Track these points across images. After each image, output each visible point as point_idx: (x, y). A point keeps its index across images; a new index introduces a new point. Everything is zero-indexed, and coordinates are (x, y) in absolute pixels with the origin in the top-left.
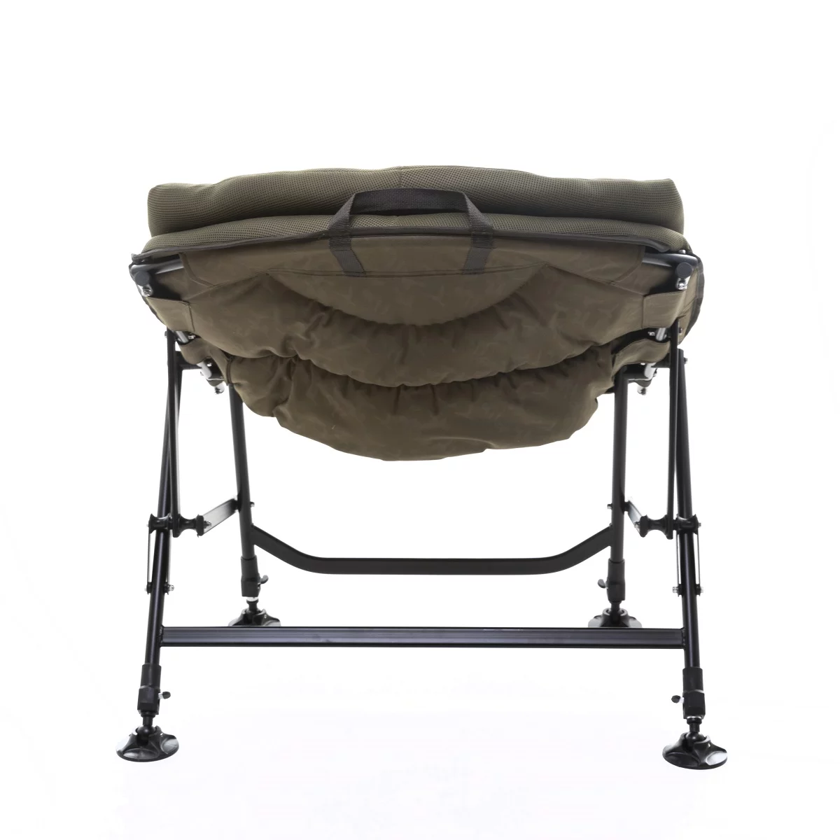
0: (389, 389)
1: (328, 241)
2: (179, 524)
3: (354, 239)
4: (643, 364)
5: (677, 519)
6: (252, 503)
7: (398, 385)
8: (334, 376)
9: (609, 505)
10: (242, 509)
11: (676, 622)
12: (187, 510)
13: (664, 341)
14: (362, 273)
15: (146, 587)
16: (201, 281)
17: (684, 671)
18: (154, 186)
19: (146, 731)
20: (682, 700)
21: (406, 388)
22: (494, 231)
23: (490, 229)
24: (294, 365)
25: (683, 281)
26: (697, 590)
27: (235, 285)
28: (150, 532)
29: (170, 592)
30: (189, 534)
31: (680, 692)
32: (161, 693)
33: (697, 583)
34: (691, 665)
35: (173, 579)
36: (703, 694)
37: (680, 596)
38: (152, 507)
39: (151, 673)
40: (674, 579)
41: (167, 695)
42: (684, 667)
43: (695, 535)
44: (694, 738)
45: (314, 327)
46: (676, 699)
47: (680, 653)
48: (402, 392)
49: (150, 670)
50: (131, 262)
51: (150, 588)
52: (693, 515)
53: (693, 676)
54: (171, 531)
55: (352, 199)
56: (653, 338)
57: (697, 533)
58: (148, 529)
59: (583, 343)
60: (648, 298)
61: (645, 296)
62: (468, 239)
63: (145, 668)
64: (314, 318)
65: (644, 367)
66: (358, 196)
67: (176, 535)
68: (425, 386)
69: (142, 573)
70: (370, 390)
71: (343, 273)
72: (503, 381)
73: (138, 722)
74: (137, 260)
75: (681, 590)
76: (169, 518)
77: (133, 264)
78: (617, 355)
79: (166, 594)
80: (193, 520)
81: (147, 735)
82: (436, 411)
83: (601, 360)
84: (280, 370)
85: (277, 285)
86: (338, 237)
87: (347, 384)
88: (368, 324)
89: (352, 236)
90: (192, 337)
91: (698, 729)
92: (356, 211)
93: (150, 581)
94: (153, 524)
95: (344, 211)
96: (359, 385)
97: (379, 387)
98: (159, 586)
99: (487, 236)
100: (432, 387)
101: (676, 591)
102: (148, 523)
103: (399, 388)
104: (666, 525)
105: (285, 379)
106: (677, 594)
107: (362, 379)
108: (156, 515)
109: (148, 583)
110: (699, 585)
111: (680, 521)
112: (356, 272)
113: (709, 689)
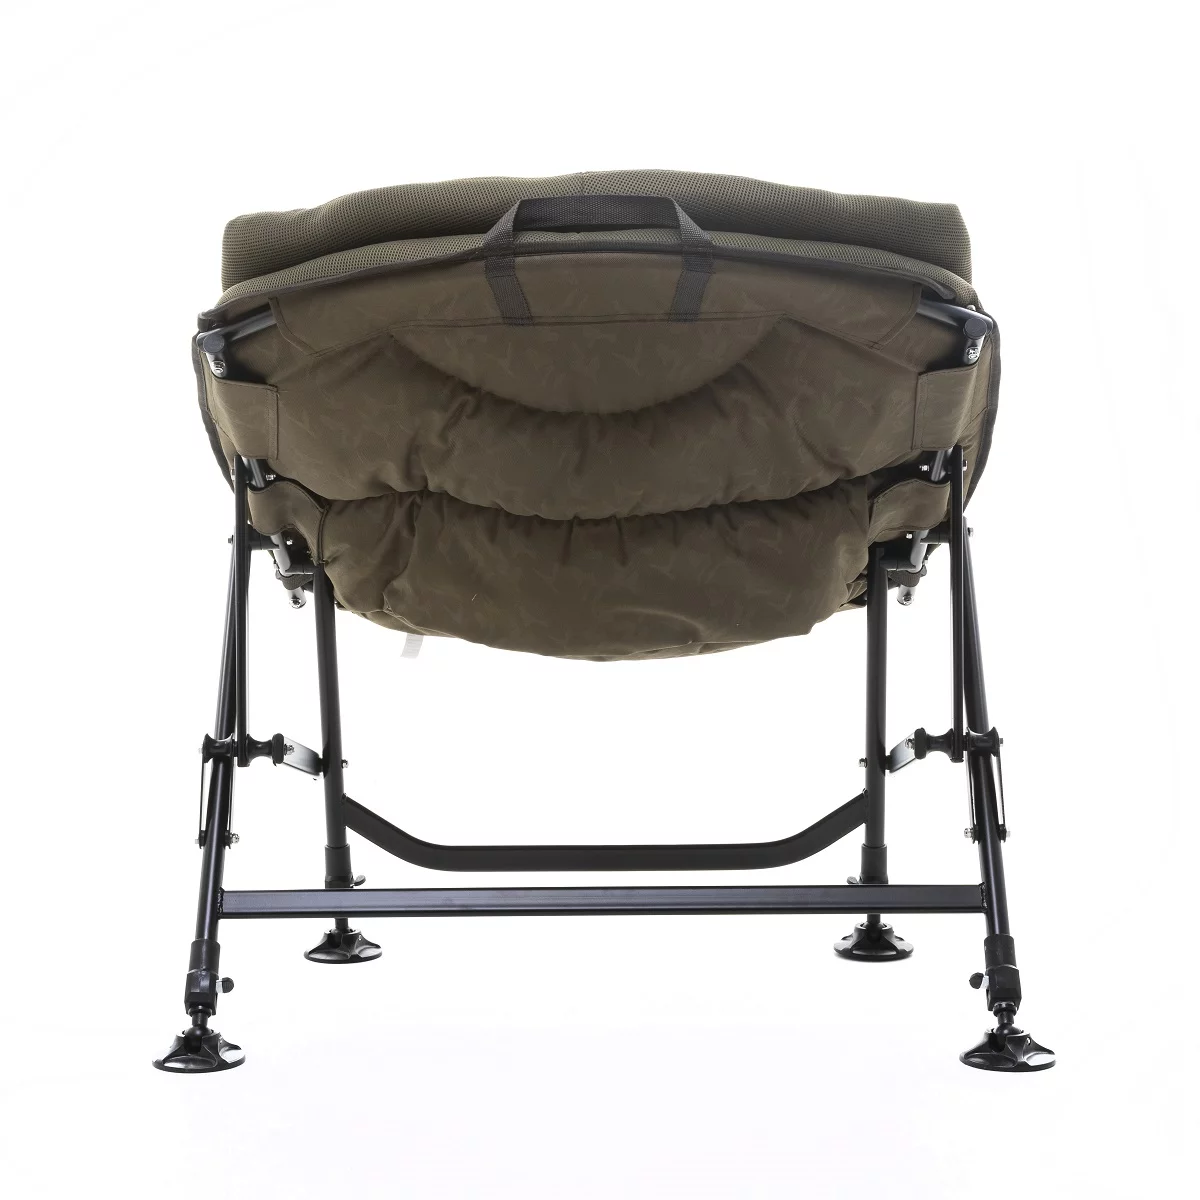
0: (557, 524)
1: (482, 264)
2: (248, 749)
3: (520, 260)
4: (909, 536)
5: (968, 734)
6: (346, 762)
7: (570, 516)
8: (479, 509)
9: (862, 760)
10: (329, 774)
11: (972, 875)
12: (259, 729)
13: (943, 481)
14: (528, 320)
15: (197, 837)
16: (300, 343)
17: (987, 942)
18: (233, 217)
19: (198, 1032)
20: (986, 981)
21: (582, 523)
22: (714, 247)
23: (708, 244)
24: (419, 507)
25: (974, 346)
26: (1001, 833)
27: (347, 351)
28: (205, 760)
29: (232, 845)
30: (261, 763)
31: (982, 969)
32: (220, 979)
33: (1001, 822)
34: (997, 932)
35: (236, 825)
36: (1017, 971)
37: (977, 842)
38: (208, 723)
39: (206, 953)
40: (966, 820)
41: (228, 985)
42: (986, 936)
43: (994, 759)
44: (1006, 1032)
45: (452, 423)
46: (976, 981)
47: (980, 919)
48: (576, 529)
49: (204, 949)
50: (197, 330)
51: (204, 839)
52: (990, 729)
53: (999, 947)
54: (236, 759)
55: (516, 206)
56: (926, 476)
57: (997, 754)
58: (201, 755)
59: (830, 467)
60: (924, 378)
61: (920, 374)
62: (678, 259)
63: (196, 947)
64: (455, 405)
65: (911, 543)
66: (524, 204)
67: (244, 763)
68: (607, 520)
69: (191, 816)
70: (530, 525)
71: (500, 321)
72: (719, 518)
73: (186, 1023)
74: (207, 322)
75: (978, 834)
76: (233, 740)
77: (199, 333)
78: (876, 500)
79: (227, 847)
80: (269, 742)
81: (199, 1039)
82: (624, 561)
83: (854, 504)
84: (399, 515)
85: (405, 353)
86: (498, 257)
87: (496, 519)
88: (530, 412)
89: (516, 254)
90: (272, 477)
91: (1011, 1021)
92: (522, 224)
93: (204, 828)
94: (210, 749)
95: (506, 222)
96: (514, 520)
97: (543, 522)
98: (216, 835)
99: (704, 255)
100: (618, 522)
101: (969, 834)
102: (201, 747)
103: (570, 523)
104: (952, 744)
105: (405, 533)
106: (971, 840)
107: (519, 508)
108: (212, 736)
109: (201, 831)
110: (1004, 825)
111: (973, 738)
112: (518, 317)
113: (1025, 961)
